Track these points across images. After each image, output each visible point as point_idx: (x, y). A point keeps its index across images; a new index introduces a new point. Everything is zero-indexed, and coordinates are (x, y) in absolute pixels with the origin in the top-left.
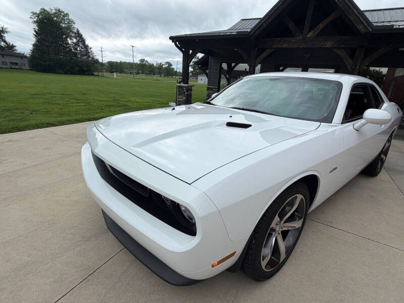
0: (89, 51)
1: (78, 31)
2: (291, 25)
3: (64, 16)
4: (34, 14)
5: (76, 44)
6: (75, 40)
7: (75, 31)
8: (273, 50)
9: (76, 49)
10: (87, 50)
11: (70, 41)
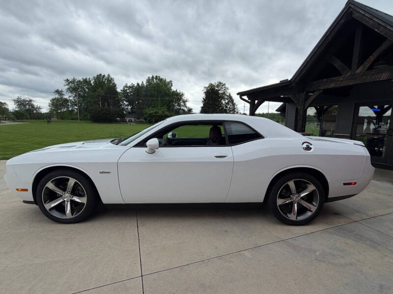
0: (235, 107)
1: (230, 94)
2: (338, 64)
3: (222, 86)
4: (205, 87)
5: (228, 103)
6: (227, 101)
7: (228, 95)
8: (321, 91)
9: (227, 107)
10: (234, 107)
11: (224, 102)
